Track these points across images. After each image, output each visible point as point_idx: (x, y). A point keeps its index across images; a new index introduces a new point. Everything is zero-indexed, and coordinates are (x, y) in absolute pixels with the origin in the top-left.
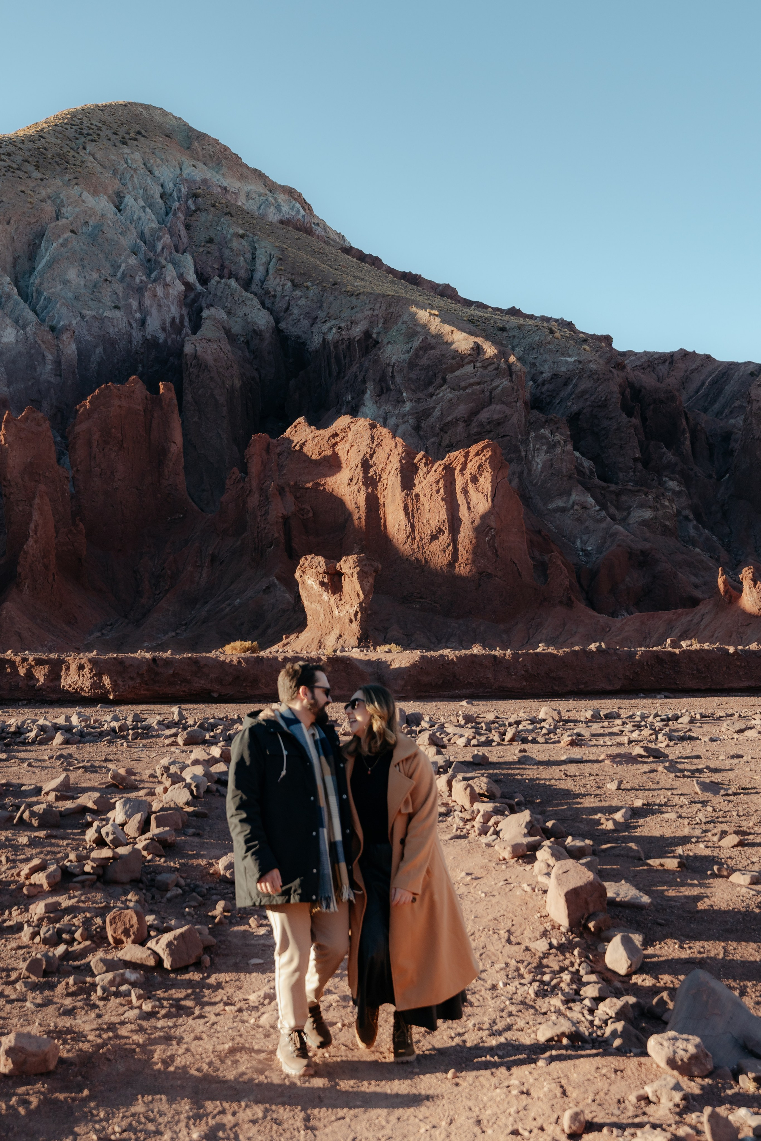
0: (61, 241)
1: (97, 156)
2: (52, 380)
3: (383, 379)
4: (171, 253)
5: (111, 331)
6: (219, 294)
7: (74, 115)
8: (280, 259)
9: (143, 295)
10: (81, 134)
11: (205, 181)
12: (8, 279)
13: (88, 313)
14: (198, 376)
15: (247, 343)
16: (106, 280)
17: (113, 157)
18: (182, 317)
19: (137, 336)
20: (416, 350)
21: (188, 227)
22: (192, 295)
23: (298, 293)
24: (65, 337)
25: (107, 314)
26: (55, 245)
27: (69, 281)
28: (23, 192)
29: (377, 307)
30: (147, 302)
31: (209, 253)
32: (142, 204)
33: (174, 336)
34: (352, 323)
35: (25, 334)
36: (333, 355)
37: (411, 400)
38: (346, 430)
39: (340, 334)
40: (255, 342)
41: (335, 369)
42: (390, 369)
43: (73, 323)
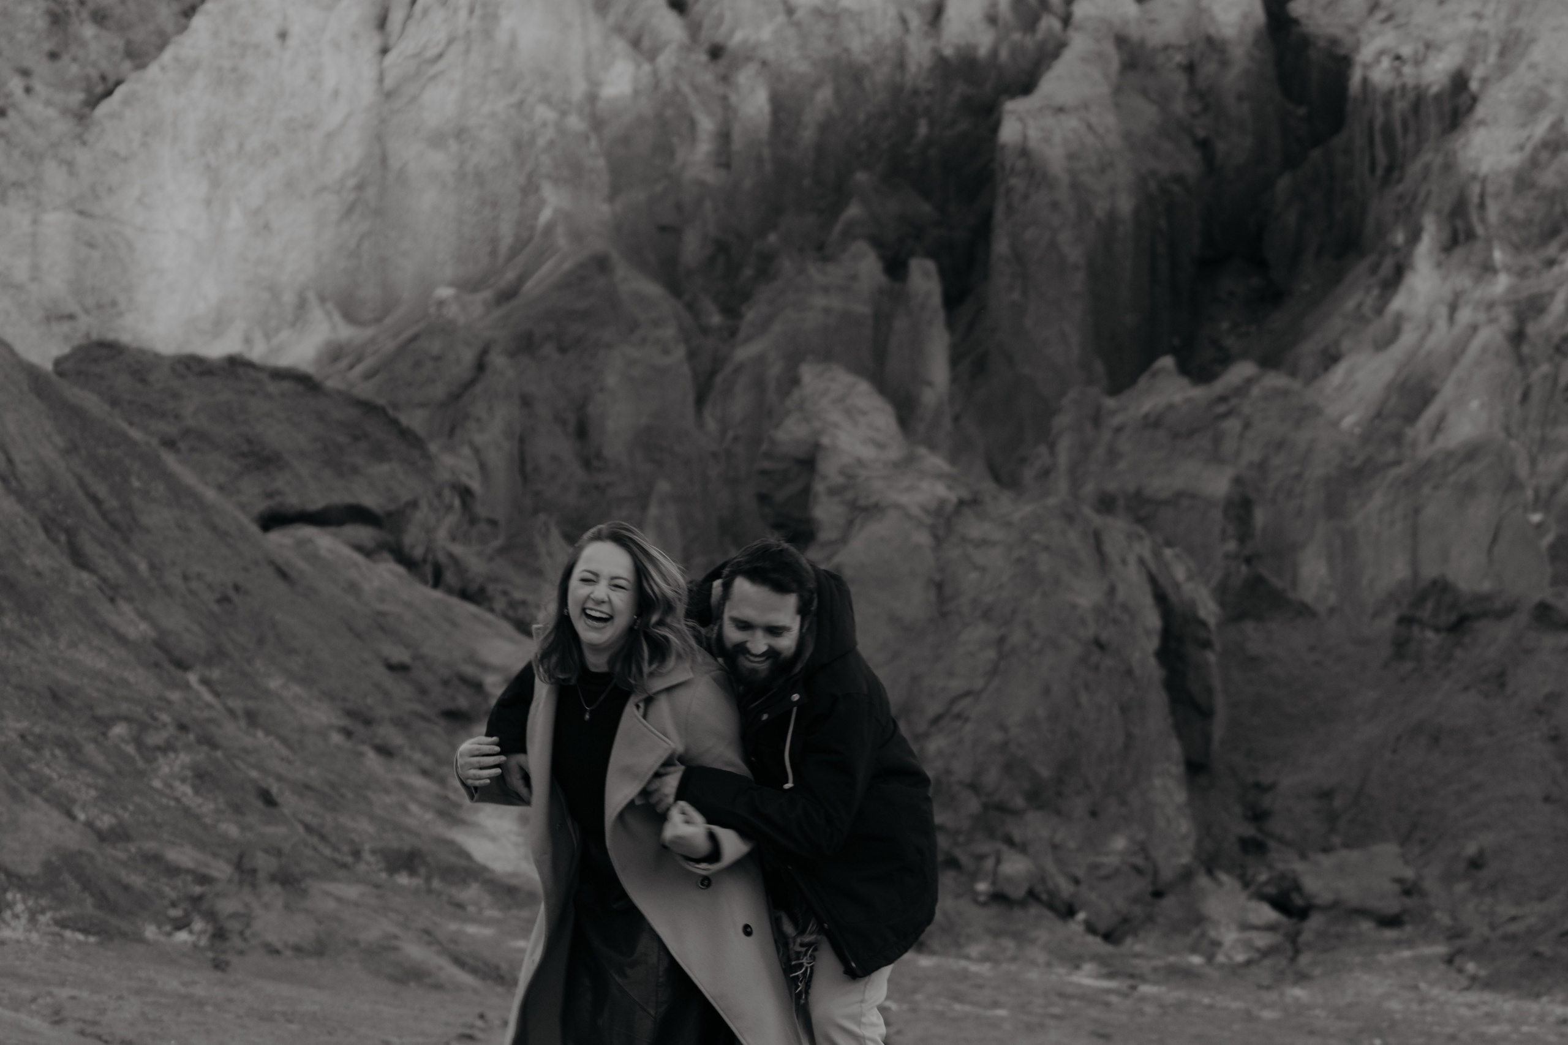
3: (1458, 210)
5: (858, 46)
14: (1026, 197)
15: (1190, 68)
19: (919, 53)
20: (1536, 150)
24: (745, 77)
29: (1489, 11)
33: (1017, 36)
34: (1428, 46)
35: (655, 73)
36: (1378, 124)
37: (1508, 269)
38: (1242, 389)
39: (1399, 73)
40: (1209, 68)
41: (1382, 158)
42: (1475, 189)
43: (766, 34)
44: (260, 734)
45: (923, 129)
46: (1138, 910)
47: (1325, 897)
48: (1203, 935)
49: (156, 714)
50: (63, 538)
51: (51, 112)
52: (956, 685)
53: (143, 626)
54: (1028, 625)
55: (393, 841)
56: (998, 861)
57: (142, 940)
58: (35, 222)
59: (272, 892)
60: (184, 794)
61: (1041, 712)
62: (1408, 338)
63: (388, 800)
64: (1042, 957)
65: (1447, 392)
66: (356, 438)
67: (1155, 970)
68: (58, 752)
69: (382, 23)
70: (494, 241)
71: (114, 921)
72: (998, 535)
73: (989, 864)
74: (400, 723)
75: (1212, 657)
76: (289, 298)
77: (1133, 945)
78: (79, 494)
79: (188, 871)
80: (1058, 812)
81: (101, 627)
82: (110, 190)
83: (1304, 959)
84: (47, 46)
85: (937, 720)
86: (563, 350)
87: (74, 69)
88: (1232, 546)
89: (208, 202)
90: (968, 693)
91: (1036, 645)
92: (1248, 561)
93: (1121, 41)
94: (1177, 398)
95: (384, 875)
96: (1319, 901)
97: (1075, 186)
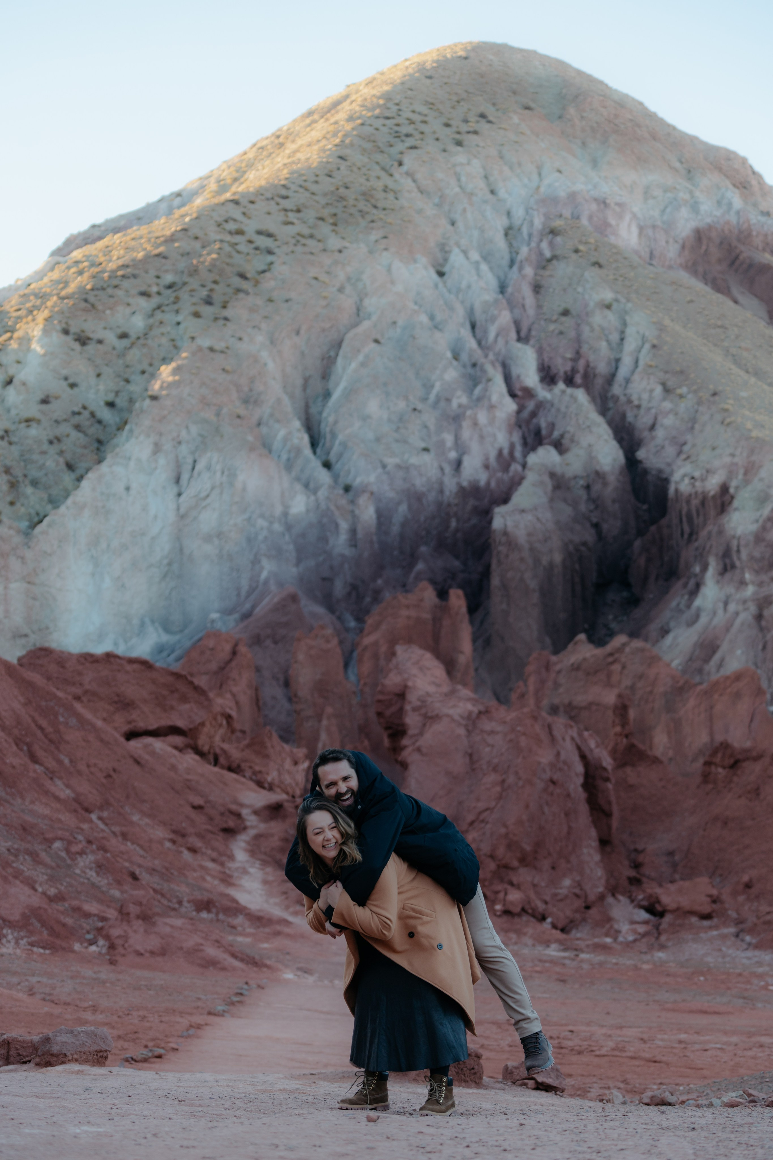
0: (361, 357)
1: (418, 176)
2: (348, 552)
3: (726, 554)
4: (507, 342)
5: (419, 483)
6: (563, 409)
7: (387, 97)
8: (654, 346)
9: (460, 426)
10: (397, 135)
11: (572, 196)
12: (297, 424)
13: (391, 461)
14: (507, 556)
15: (588, 487)
16: (415, 410)
17: (440, 175)
18: (512, 447)
19: (450, 485)
20: (765, 522)
21: (537, 288)
22: (531, 405)
23: (667, 405)
24: (362, 500)
25: (414, 460)
26: (353, 365)
27: (369, 417)
28: (316, 279)
29: (738, 452)
30: (466, 433)
31: (561, 333)
32: (475, 256)
33: (499, 475)
34: (708, 471)
35: (317, 500)
36: (684, 512)
37: (753, 583)
38: (620, 650)
39: (693, 486)
40: (597, 488)
41: (687, 529)
42: (735, 543)
43: (372, 478)
44: (129, 844)
45: (453, 524)
46: (578, 916)
47: (673, 906)
48: (611, 927)
49: (76, 836)
50: (25, 748)
51: (12, 532)
52: (481, 805)
53: (68, 792)
54: (516, 773)
55: (198, 895)
56: (506, 894)
57: (73, 951)
58: (6, 588)
59: (138, 924)
60: (92, 876)
61: (525, 817)
62: (703, 620)
63: (195, 875)
64: (530, 942)
65: (725, 647)
66: (172, 692)
67: (588, 946)
68: (27, 857)
69: (178, 480)
70: (238, 589)
71: (58, 942)
72: (499, 728)
73: (501, 895)
74: (200, 836)
75: (610, 786)
76: (136, 621)
77: (575, 934)
78: (33, 725)
79: (95, 915)
80: (535, 868)
81: (47, 793)
82: (43, 570)
83: (663, 938)
84: (9, 499)
85: (472, 823)
86: (276, 643)
87: (23, 510)
88: (618, 729)
89: (93, 575)
90: (487, 809)
91: (521, 783)
92: (627, 736)
93: (552, 475)
94: (588, 655)
95: (194, 913)
96: (669, 908)
97: (532, 549)
